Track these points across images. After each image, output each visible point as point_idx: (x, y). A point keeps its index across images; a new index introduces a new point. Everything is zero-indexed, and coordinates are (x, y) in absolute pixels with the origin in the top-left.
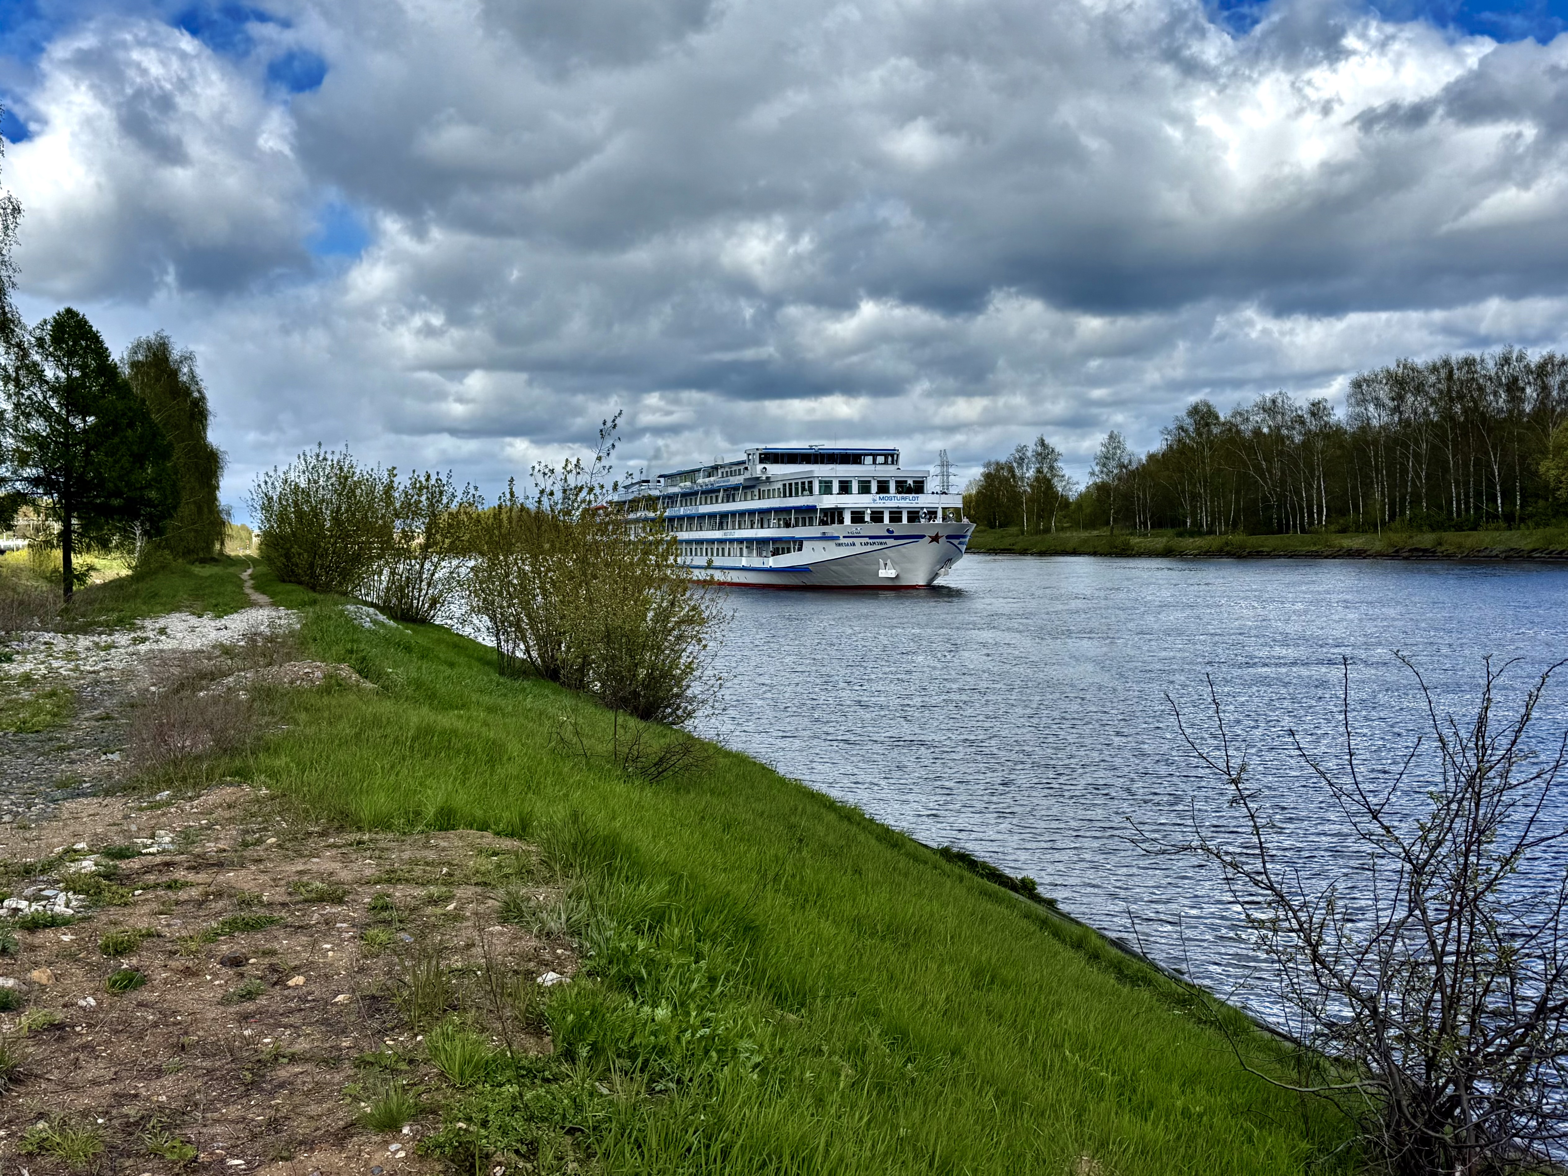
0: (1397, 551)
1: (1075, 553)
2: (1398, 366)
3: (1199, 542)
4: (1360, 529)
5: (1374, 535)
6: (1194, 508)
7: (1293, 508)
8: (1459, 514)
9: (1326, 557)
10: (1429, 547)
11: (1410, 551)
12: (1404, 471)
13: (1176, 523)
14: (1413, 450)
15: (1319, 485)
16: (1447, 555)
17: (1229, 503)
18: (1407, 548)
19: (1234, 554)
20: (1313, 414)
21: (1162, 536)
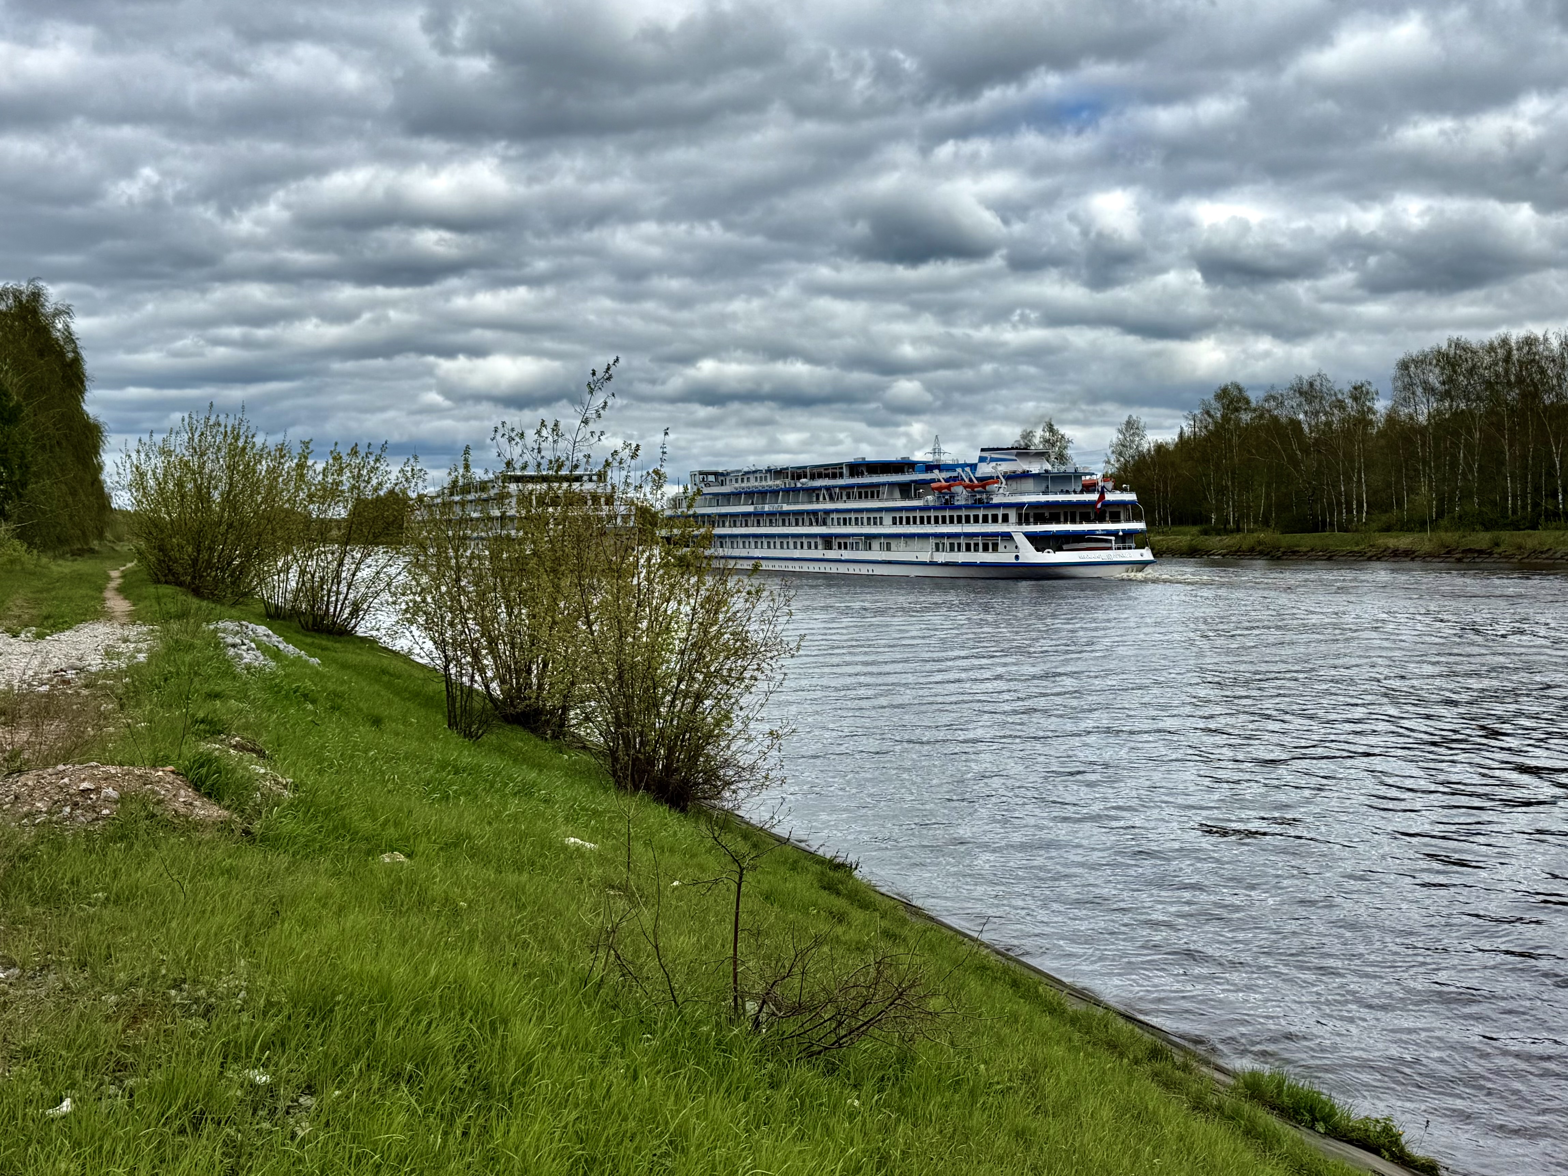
0: (1448, 553)
3: (1227, 540)
4: (1405, 527)
5: (1422, 534)
6: (1220, 502)
7: (1330, 503)
8: (1514, 512)
9: (1370, 559)
10: (1484, 547)
11: (1464, 552)
12: (1454, 464)
13: (1198, 519)
14: (1466, 440)
15: (1360, 478)
16: (1506, 557)
17: (1258, 497)
18: (1461, 549)
19: (1267, 554)
20: (1355, 399)
21: (1185, 534)
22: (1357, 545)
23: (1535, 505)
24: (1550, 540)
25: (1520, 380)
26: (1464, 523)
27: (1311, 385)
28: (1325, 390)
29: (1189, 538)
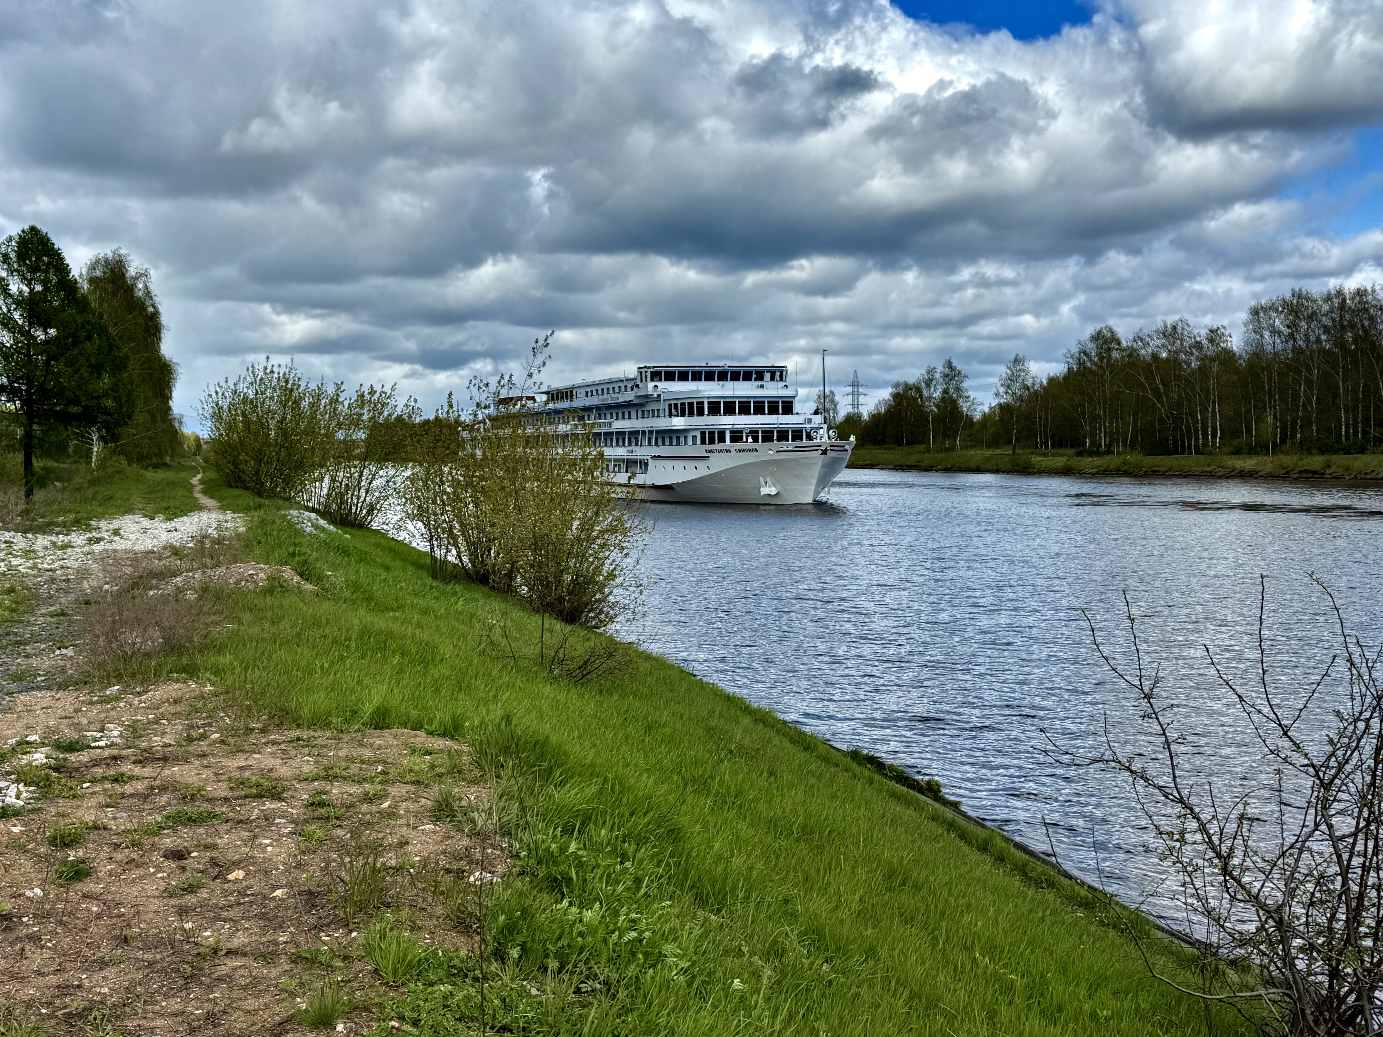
0: (1287, 473)
1: (978, 470)
2: (1293, 296)
3: (1097, 461)
4: (1252, 451)
5: (1266, 458)
6: (1093, 428)
7: (1188, 430)
8: (1347, 439)
9: (1220, 477)
10: (1318, 468)
11: (1300, 472)
12: (1296, 397)
13: (1075, 443)
14: (1306, 376)
15: (1214, 408)
16: (1334, 477)
17: (1127, 425)
18: (1298, 470)
19: (1131, 474)
20: (1211, 340)
21: (1062, 456)
22: (1209, 466)
23: (1365, 433)
24: (1375, 463)
25: (1352, 325)
26: (1306, 447)
27: (1174, 328)
28: (1185, 333)
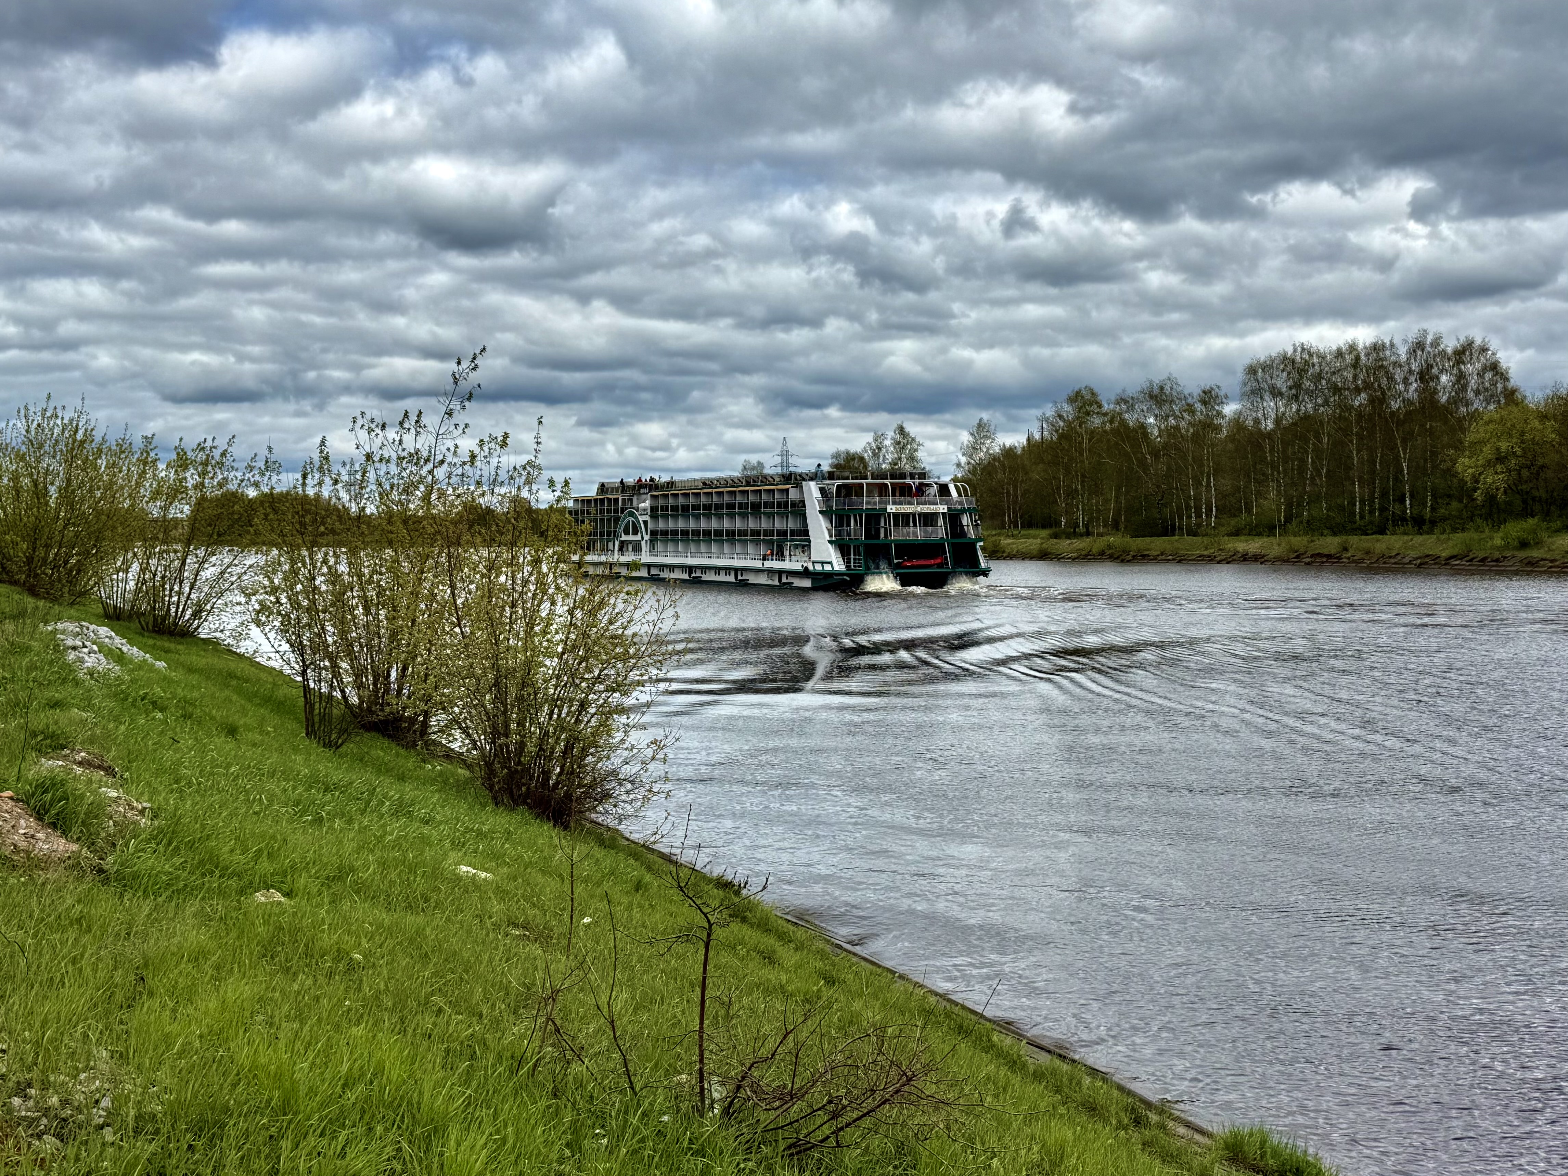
0: (1297, 557)
2: (1296, 351)
3: (1076, 543)
4: (1254, 531)
5: (1272, 539)
6: (1069, 505)
7: (1179, 507)
8: (1362, 517)
9: (1219, 562)
10: (1333, 552)
11: (1312, 556)
12: (1303, 468)
13: (1049, 523)
14: (1314, 444)
15: (1209, 482)
16: (1354, 561)
17: (1107, 501)
18: (1309, 553)
19: (1118, 558)
20: (1204, 403)
21: (1035, 537)
22: (1206, 549)
23: (1383, 509)
24: (1398, 545)
25: (1368, 386)
26: (1312, 527)
27: (1162, 388)
28: (1175, 394)
29: (1039, 541)
